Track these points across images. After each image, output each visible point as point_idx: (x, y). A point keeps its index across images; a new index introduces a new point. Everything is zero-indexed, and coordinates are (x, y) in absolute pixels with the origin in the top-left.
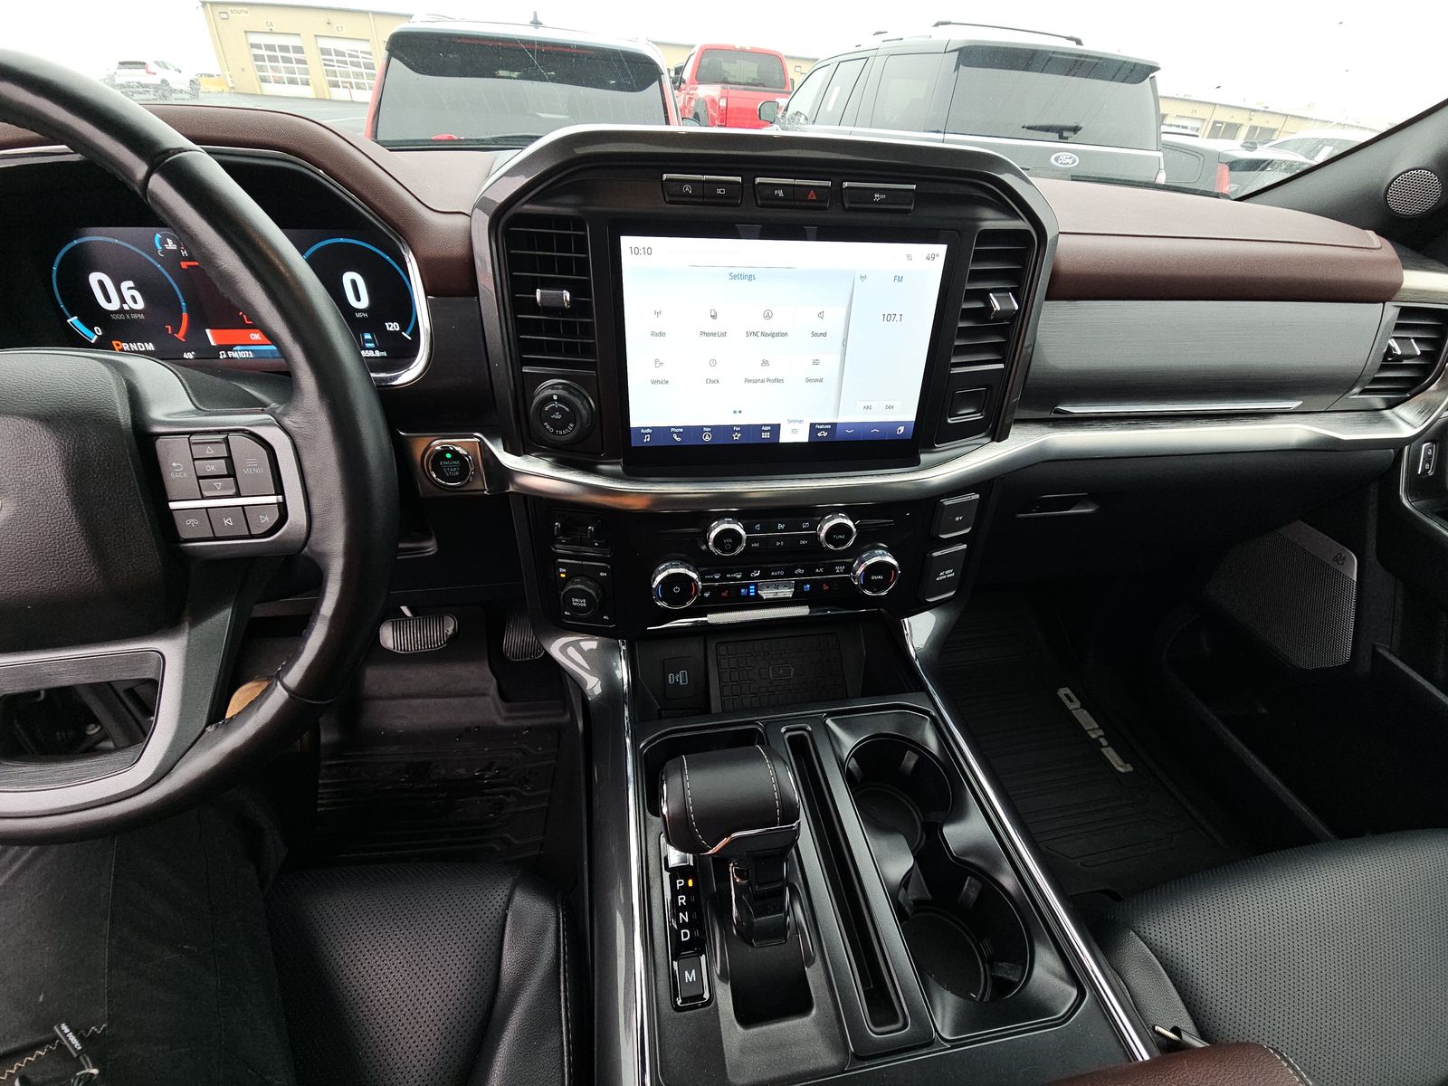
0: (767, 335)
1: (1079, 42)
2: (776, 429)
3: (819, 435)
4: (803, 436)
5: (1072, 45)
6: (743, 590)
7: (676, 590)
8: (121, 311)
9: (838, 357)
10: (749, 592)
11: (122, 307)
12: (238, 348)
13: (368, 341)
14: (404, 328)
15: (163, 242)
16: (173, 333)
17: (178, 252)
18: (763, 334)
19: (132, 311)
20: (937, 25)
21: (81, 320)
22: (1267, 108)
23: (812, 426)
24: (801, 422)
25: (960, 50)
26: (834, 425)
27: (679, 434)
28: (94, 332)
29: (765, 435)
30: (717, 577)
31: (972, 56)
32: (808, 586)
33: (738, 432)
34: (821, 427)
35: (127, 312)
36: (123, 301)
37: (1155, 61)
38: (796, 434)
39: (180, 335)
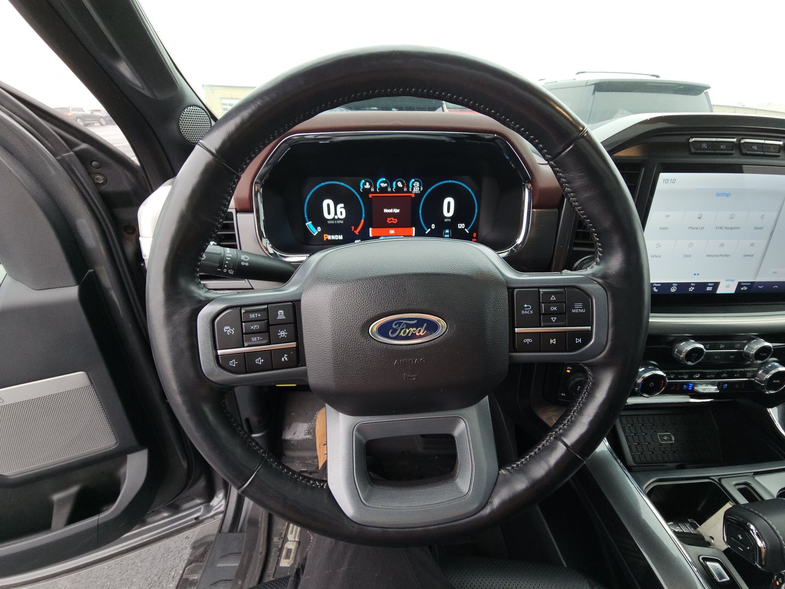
0: (729, 228)
1: (657, 76)
2: (716, 285)
3: (742, 289)
4: (732, 290)
5: (654, 78)
6: (685, 386)
7: (652, 384)
8: (334, 219)
9: (766, 241)
10: (688, 387)
11: (334, 217)
12: (382, 238)
13: (447, 234)
14: (466, 227)
15: (364, 184)
16: (354, 230)
17: (370, 189)
18: (726, 228)
19: (339, 219)
20: (578, 73)
21: (313, 224)
22: (744, 106)
23: (740, 283)
24: (733, 281)
25: (596, 84)
26: (752, 283)
27: (657, 288)
28: (317, 229)
29: (709, 289)
30: (672, 377)
31: (601, 87)
32: (726, 385)
33: (693, 286)
34: (744, 284)
35: (336, 220)
36: (336, 214)
37: (708, 84)
38: (727, 288)
39: (357, 232)
